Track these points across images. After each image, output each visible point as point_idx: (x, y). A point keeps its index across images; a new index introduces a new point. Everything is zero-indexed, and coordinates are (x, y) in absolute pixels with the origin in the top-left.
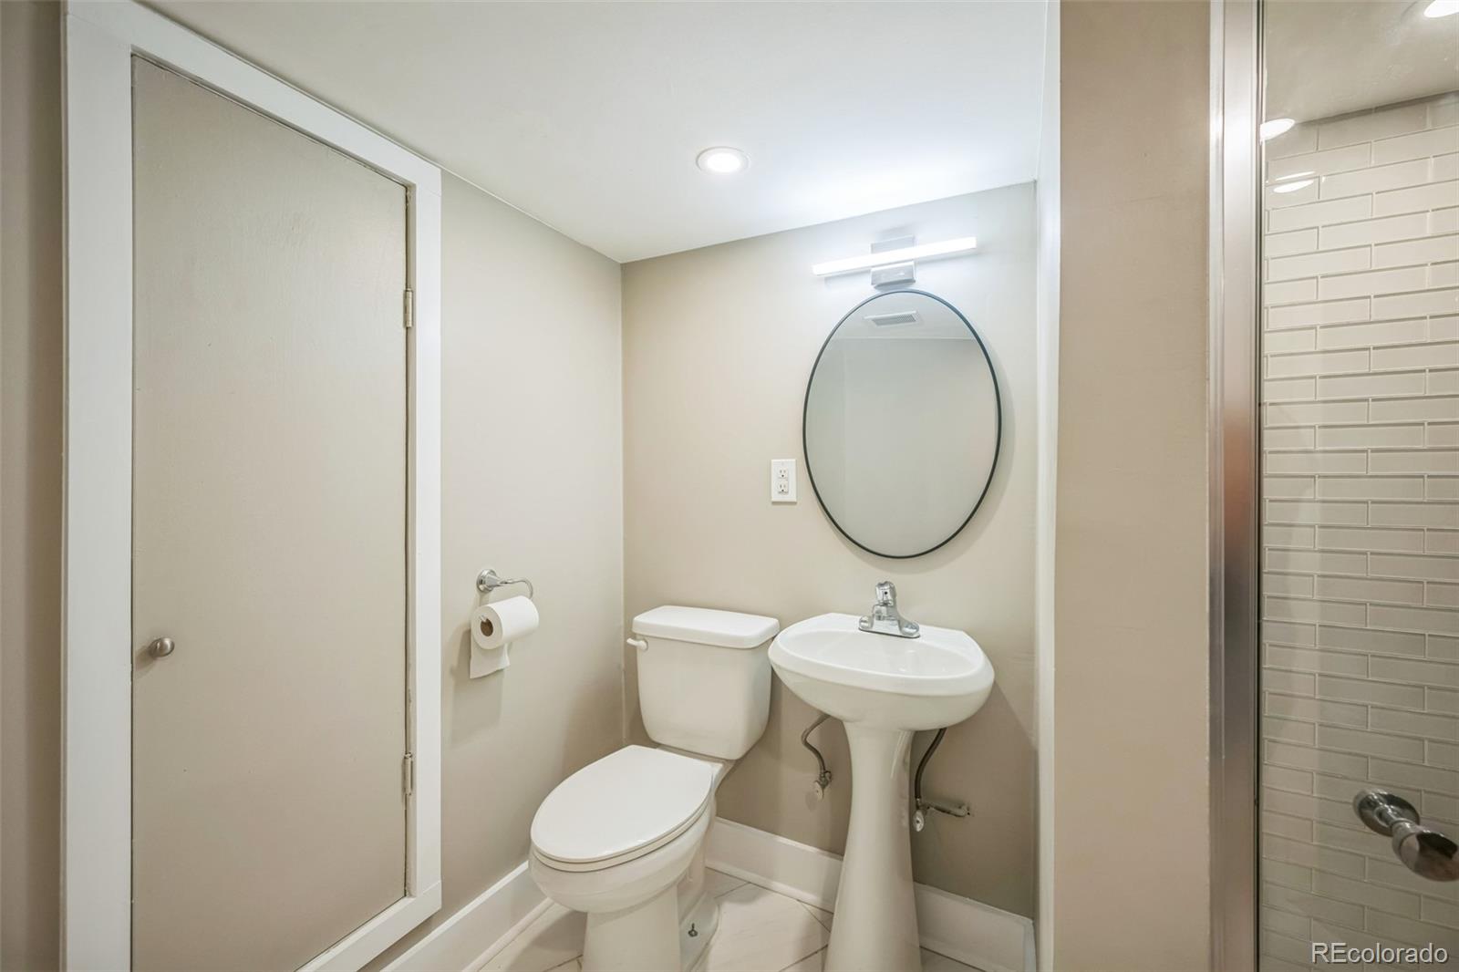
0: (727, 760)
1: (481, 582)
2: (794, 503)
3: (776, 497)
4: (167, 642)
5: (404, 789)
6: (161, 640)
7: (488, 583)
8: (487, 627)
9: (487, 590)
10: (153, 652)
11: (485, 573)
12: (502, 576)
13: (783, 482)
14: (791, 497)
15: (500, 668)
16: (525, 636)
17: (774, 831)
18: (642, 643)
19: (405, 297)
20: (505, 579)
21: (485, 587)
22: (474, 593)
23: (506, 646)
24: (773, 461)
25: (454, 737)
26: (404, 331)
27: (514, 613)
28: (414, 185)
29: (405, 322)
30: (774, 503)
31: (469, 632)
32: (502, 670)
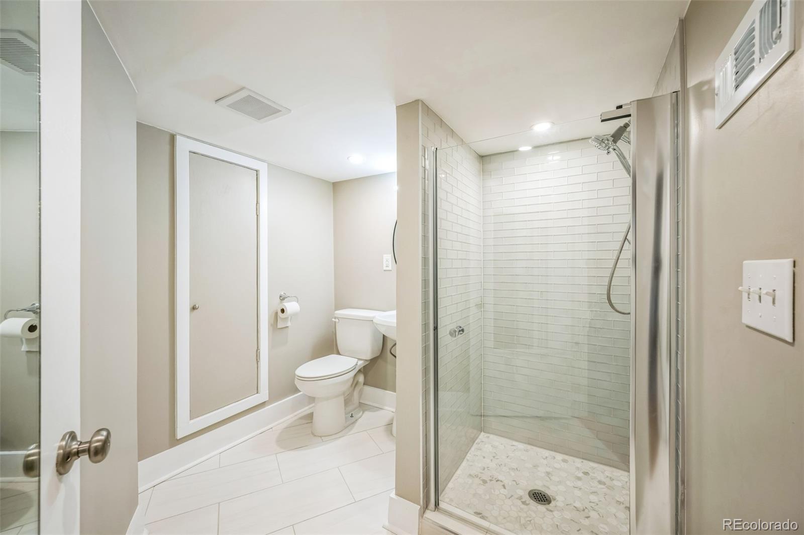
0: (366, 360)
1: (281, 297)
2: (391, 271)
3: (385, 268)
4: (197, 306)
5: (257, 360)
6: (195, 305)
7: (283, 297)
8: (283, 311)
9: (284, 299)
10: (194, 308)
11: (282, 294)
12: (288, 294)
13: (387, 263)
14: (390, 268)
15: (288, 326)
16: (295, 315)
17: (385, 389)
18: (337, 320)
19: (257, 205)
20: (289, 295)
21: (282, 298)
22: (278, 300)
23: (290, 318)
24: (384, 255)
25: (272, 346)
26: (256, 216)
27: (292, 307)
28: (259, 170)
29: (257, 213)
30: (385, 271)
31: (277, 313)
32: (287, 327)
